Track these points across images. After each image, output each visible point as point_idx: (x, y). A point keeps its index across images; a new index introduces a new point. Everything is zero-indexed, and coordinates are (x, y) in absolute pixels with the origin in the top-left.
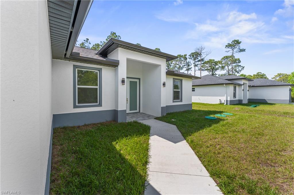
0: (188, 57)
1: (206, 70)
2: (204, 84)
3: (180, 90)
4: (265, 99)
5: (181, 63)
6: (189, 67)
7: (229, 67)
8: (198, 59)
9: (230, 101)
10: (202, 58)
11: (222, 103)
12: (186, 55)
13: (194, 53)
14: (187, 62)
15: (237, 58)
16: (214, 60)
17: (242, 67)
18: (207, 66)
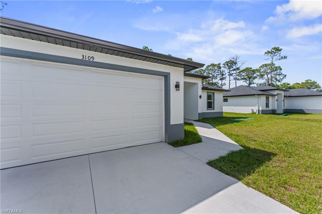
0: (221, 65)
1: (242, 79)
2: (237, 95)
3: (213, 101)
4: (302, 110)
5: (214, 72)
6: (224, 76)
7: (268, 76)
8: (233, 68)
9: (262, 111)
10: (237, 67)
11: (254, 112)
12: (220, 64)
13: (229, 61)
14: (220, 71)
15: (277, 66)
16: (251, 68)
17: (283, 75)
18: (244, 74)
